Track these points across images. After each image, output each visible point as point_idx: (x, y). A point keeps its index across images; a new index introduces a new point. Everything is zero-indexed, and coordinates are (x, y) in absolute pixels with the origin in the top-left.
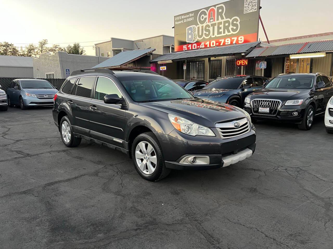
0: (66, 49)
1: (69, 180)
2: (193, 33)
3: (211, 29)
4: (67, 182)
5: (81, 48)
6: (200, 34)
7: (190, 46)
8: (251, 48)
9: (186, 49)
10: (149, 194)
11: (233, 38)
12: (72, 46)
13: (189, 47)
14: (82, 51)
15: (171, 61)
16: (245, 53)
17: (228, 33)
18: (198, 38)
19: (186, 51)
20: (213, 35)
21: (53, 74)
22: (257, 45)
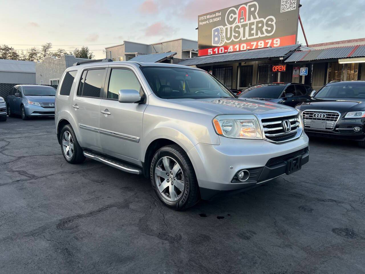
0: (72, 53)
2: (220, 35)
5: (89, 52)
6: (229, 36)
7: (216, 50)
8: (290, 51)
9: (212, 53)
11: (267, 41)
12: (80, 49)
14: (91, 56)
16: (283, 57)
17: (261, 34)
18: (225, 41)
20: (243, 38)
22: (297, 49)
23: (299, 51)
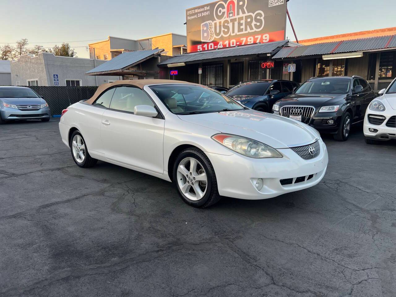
0: (52, 50)
1: (68, 201)
2: (209, 30)
3: (230, 25)
4: (67, 204)
5: (71, 49)
6: (218, 31)
7: (206, 46)
8: (278, 47)
9: (201, 50)
10: (169, 213)
11: (256, 37)
12: (60, 46)
13: (204, 47)
14: (73, 53)
15: (183, 63)
16: (271, 53)
17: (251, 30)
18: (215, 36)
19: (201, 51)
20: (233, 33)
21: (37, 81)
22: (285, 45)
23: (286, 47)
